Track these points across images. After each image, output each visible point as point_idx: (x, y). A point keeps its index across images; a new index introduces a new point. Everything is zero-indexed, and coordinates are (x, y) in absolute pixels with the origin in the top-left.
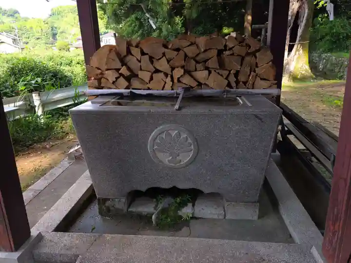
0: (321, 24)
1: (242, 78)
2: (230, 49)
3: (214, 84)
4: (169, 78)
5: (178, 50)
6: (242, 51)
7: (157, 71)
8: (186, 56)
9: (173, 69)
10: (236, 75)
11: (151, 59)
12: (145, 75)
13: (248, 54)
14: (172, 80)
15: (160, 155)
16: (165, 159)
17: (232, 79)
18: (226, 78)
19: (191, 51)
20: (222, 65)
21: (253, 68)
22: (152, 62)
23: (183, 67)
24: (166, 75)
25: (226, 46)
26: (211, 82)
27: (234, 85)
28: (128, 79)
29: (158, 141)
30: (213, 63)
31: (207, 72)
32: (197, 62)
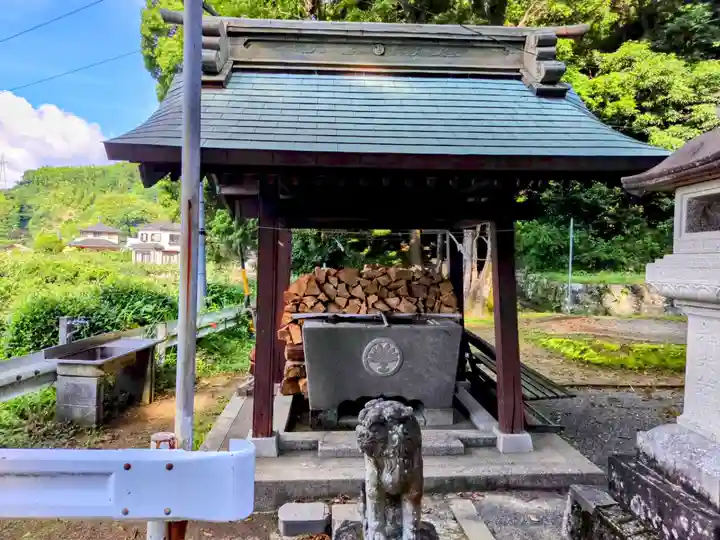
0: (523, 231)
1: (429, 305)
2: (418, 280)
3: (405, 309)
4: (364, 304)
5: (371, 279)
6: (427, 282)
7: (353, 297)
8: (379, 284)
9: (367, 295)
10: (424, 301)
11: (347, 287)
12: (341, 301)
13: (432, 285)
14: (367, 305)
15: (372, 364)
16: (376, 368)
17: (421, 305)
18: (416, 304)
19: (383, 280)
20: (410, 292)
21: (438, 296)
22: (348, 290)
23: (376, 294)
24: (362, 301)
25: (413, 277)
26: (402, 307)
27: (422, 310)
28: (325, 304)
29: (372, 352)
30: (403, 291)
31: (397, 299)
32: (390, 290)
